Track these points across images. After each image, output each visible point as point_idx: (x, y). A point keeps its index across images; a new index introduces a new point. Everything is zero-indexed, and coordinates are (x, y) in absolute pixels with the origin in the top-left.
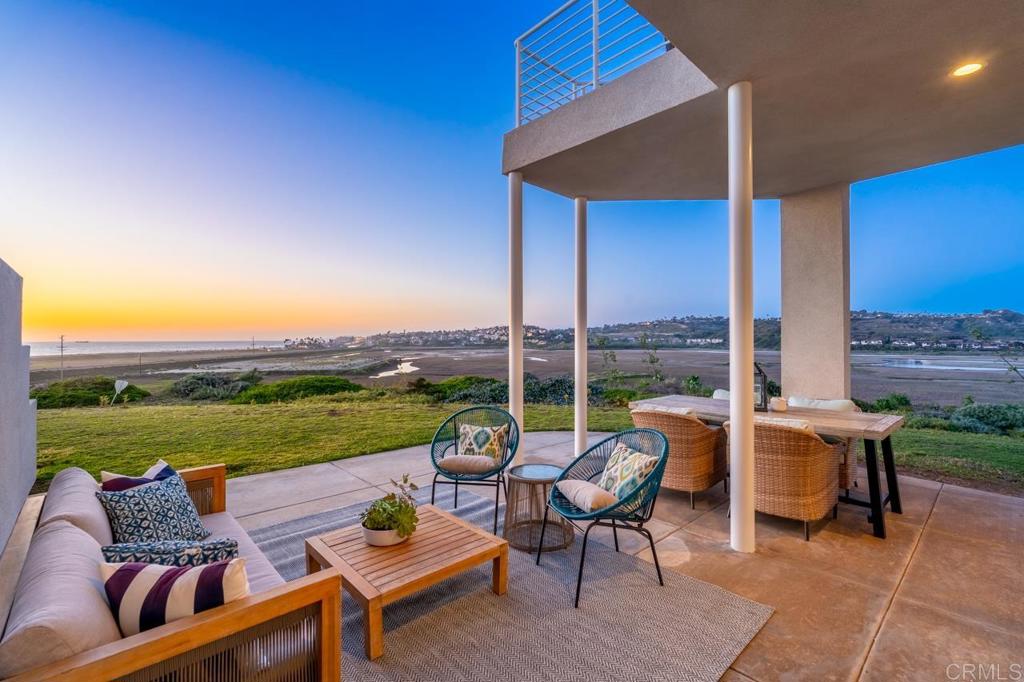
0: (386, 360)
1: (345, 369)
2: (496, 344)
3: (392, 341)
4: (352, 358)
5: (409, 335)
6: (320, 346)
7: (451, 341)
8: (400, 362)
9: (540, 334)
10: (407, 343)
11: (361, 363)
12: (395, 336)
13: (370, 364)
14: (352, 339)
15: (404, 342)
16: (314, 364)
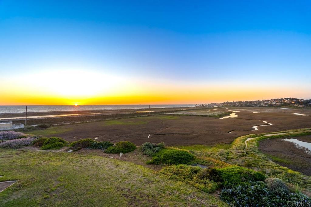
0: (226, 112)
1: (212, 115)
2: (274, 106)
3: (229, 105)
4: (214, 111)
5: (235, 103)
6: (205, 106)
7: (253, 105)
8: (231, 113)
10: (234, 106)
11: (217, 113)
12: (230, 103)
13: (220, 113)
14: (215, 104)
15: (233, 105)
16: (203, 113)
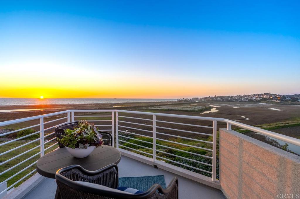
0: (207, 107)
1: (193, 110)
2: (254, 102)
3: (210, 99)
4: (196, 106)
5: (217, 97)
6: (187, 101)
7: (234, 100)
8: (212, 108)
9: (277, 97)
10: (216, 101)
11: (198, 108)
12: (212, 98)
13: (201, 108)
14: (197, 99)
15: (214, 100)
16: (184, 108)
